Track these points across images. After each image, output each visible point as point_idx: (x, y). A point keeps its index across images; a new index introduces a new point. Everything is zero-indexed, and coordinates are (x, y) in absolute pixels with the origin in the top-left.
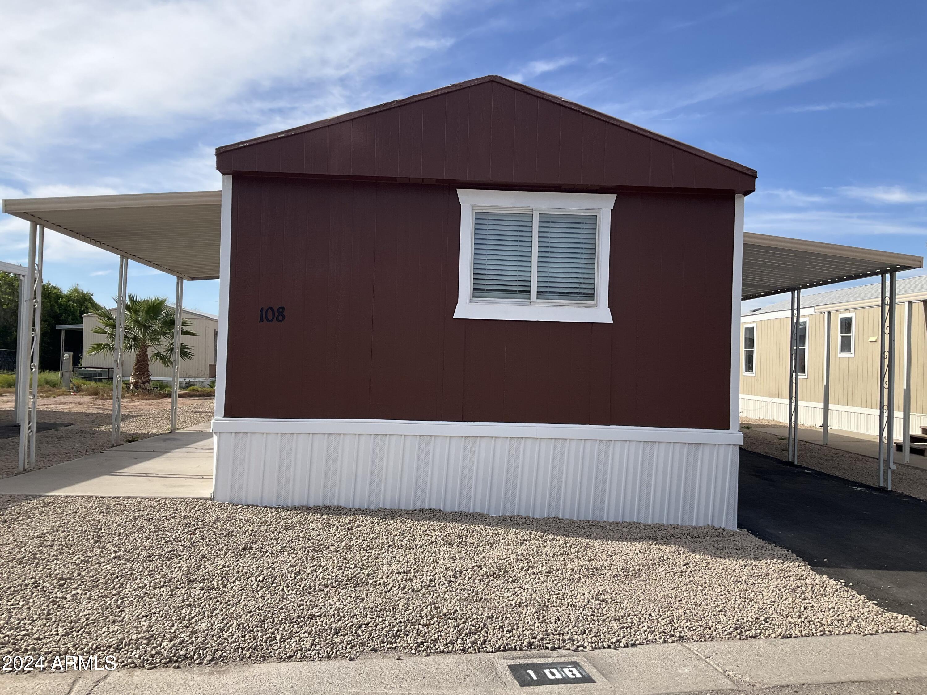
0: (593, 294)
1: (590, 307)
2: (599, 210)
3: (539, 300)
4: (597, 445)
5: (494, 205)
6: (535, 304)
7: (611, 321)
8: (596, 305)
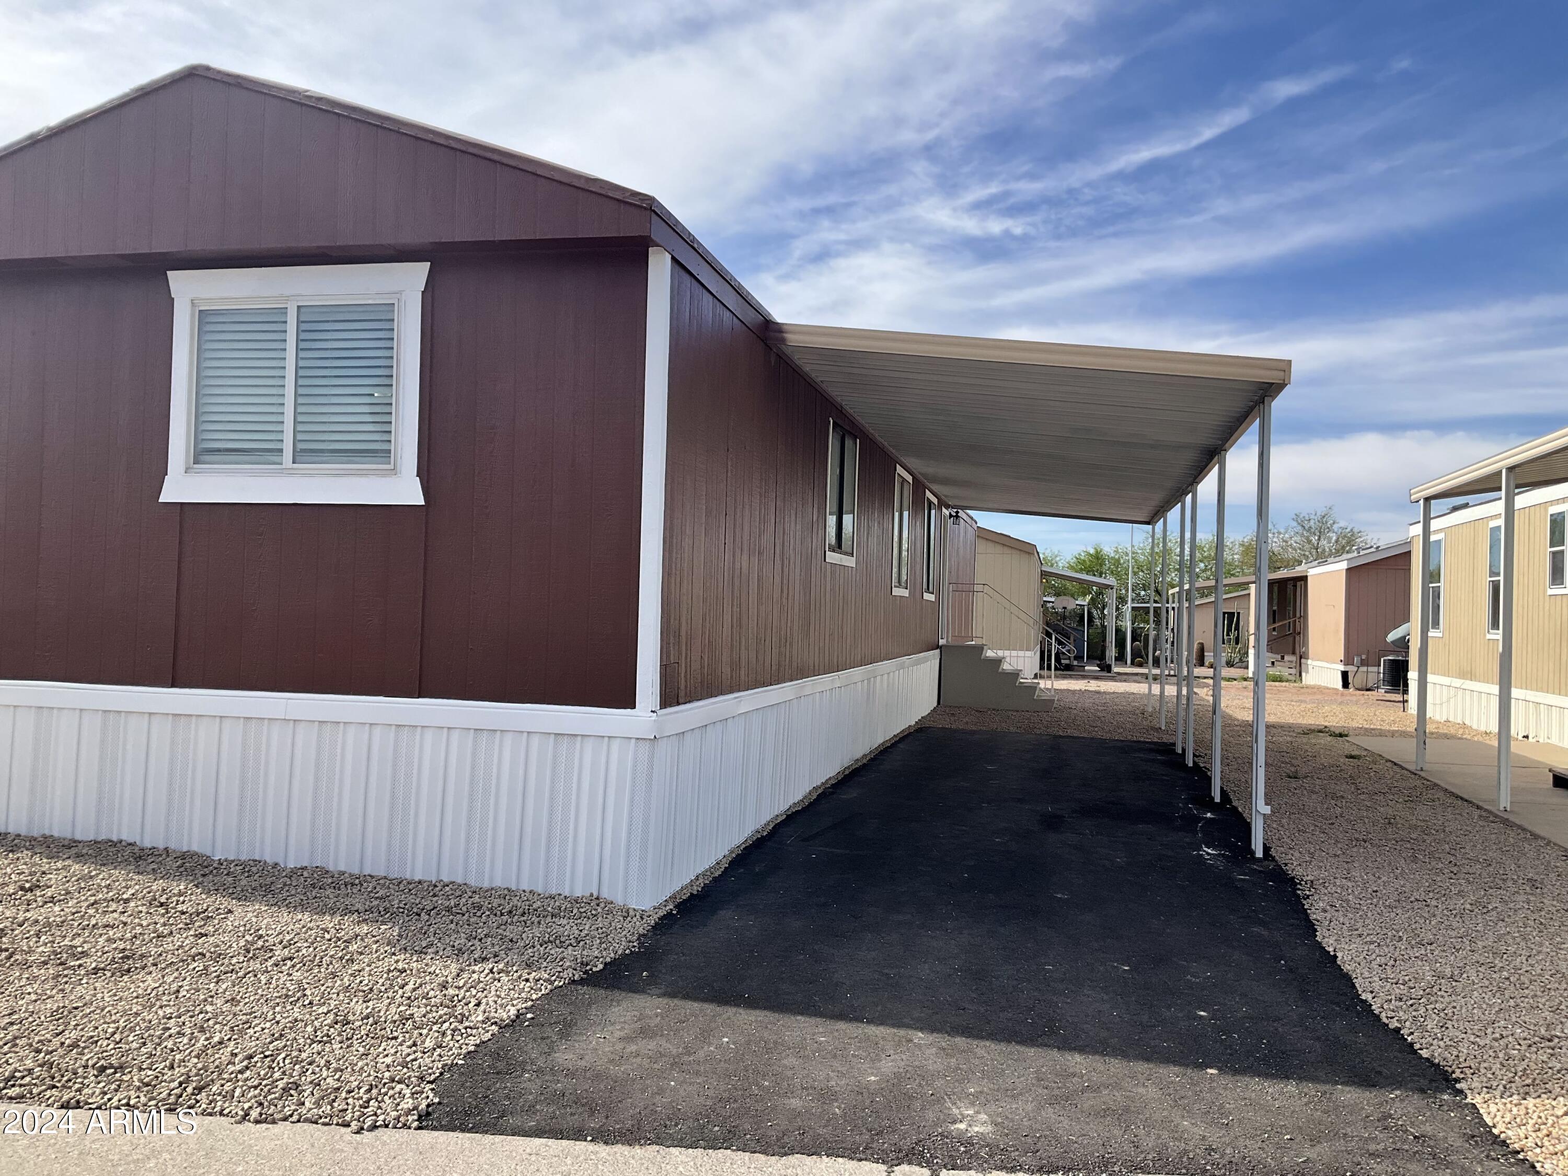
0: (389, 451)
1: (384, 476)
2: (400, 292)
3: (295, 466)
4: (392, 735)
5: (226, 295)
6: (290, 473)
7: (422, 502)
8: (394, 471)
